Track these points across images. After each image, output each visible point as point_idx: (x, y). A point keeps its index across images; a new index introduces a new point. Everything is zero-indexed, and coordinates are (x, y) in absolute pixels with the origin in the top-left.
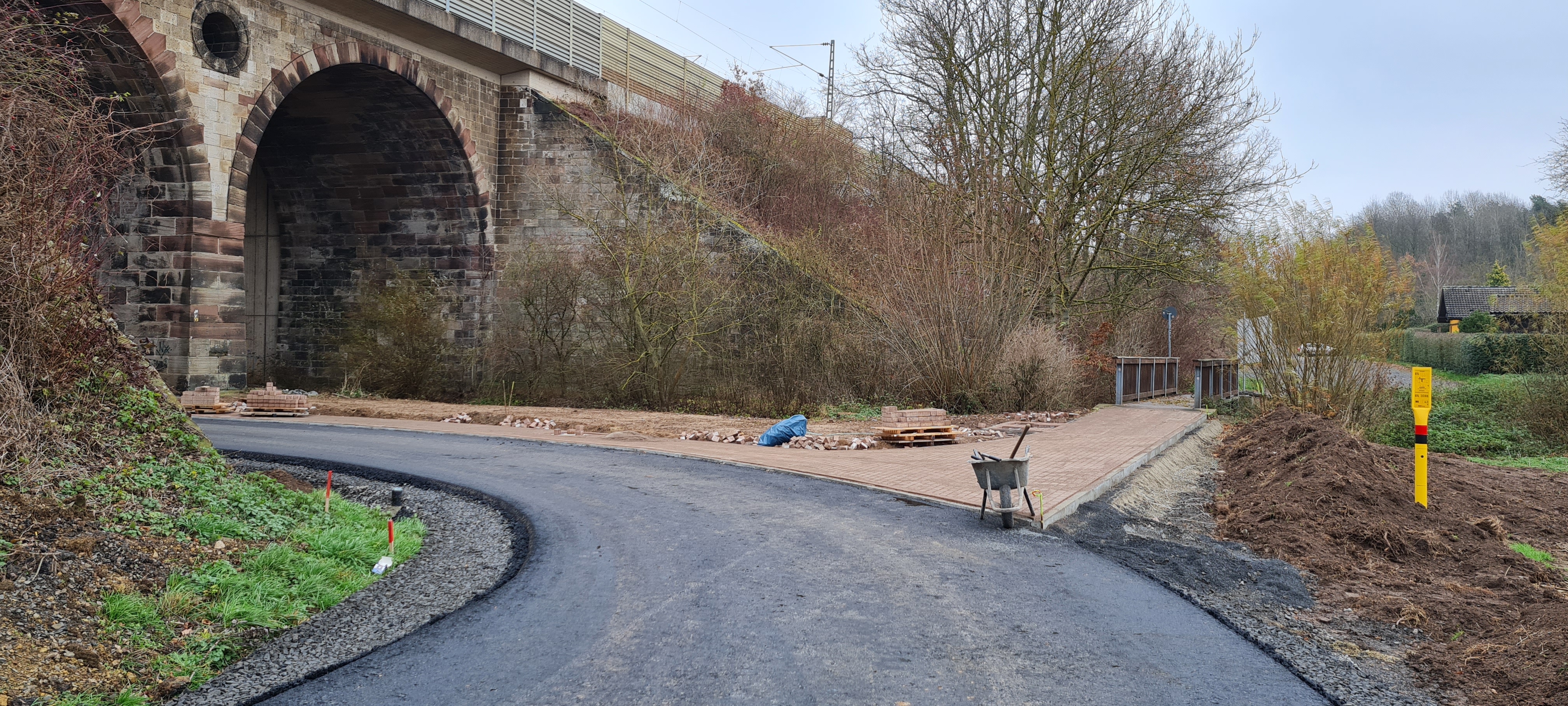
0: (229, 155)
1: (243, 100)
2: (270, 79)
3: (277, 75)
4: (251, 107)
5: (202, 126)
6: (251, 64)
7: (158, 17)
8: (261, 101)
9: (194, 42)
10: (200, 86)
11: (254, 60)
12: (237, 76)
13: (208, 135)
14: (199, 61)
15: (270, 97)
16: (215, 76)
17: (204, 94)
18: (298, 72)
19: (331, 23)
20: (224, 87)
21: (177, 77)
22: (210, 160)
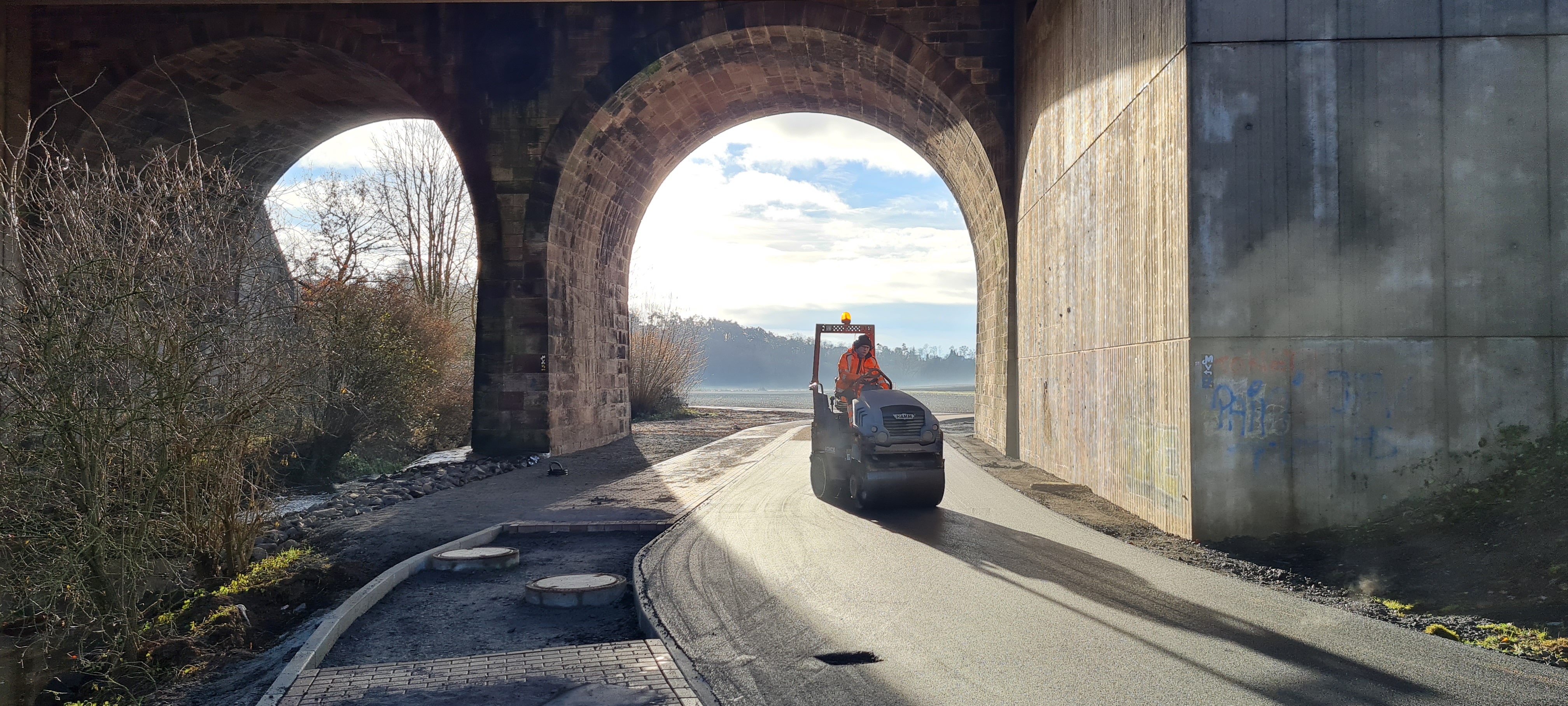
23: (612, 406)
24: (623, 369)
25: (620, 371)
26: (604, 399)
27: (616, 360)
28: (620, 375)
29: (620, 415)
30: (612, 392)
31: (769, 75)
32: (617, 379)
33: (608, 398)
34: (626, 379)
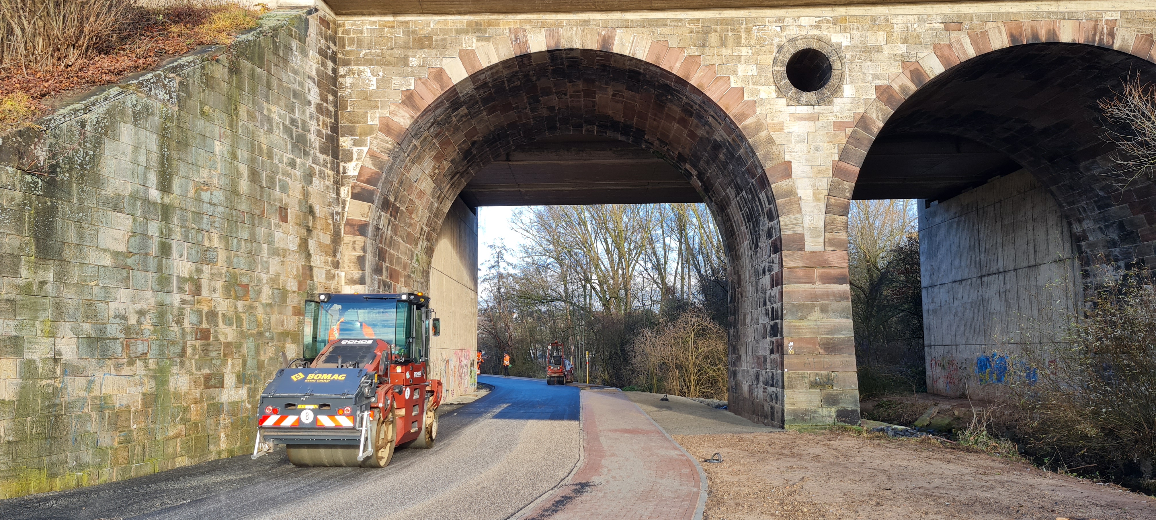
0: (824, 184)
1: (839, 126)
2: (874, 96)
3: (884, 92)
4: (849, 131)
5: (790, 163)
6: (848, 90)
7: (735, 72)
8: (863, 122)
9: (776, 85)
10: (785, 124)
11: (851, 83)
12: (831, 103)
13: (797, 169)
14: (783, 101)
15: (874, 116)
16: (803, 110)
17: (790, 130)
18: (912, 80)
19: (959, 16)
20: (814, 118)
21: (757, 122)
22: (800, 193)
23: (764, 388)
24: (775, 349)
25: (772, 352)
26: (757, 379)
27: (768, 339)
28: (773, 356)
29: (772, 401)
30: (764, 373)
31: (593, 102)
32: (768, 360)
33: (761, 379)
34: (779, 360)
